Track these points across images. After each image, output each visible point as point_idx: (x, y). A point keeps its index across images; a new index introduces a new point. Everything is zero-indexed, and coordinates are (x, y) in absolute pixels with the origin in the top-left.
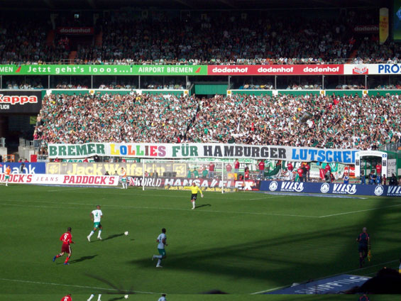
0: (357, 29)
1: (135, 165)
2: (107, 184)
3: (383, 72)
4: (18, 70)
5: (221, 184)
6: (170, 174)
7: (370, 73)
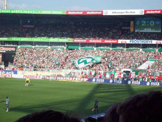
0: (123, 28)
1: (47, 72)
2: (38, 78)
3: (131, 43)
4: (9, 39)
5: (76, 79)
6: (59, 75)
7: (127, 43)
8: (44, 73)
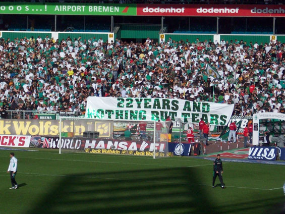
1: (50, 123)
2: (16, 145)
5: (153, 147)
8: (39, 125)
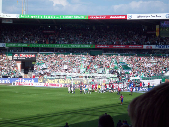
1: (69, 80)
2: (60, 86)
3: (157, 48)
7: (152, 48)
